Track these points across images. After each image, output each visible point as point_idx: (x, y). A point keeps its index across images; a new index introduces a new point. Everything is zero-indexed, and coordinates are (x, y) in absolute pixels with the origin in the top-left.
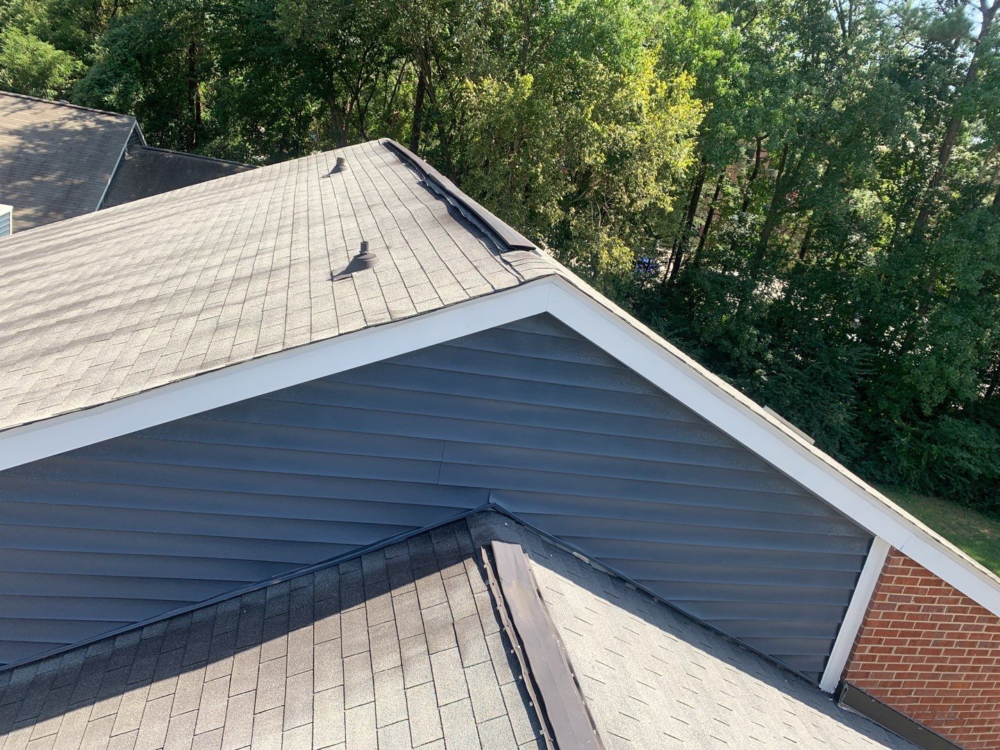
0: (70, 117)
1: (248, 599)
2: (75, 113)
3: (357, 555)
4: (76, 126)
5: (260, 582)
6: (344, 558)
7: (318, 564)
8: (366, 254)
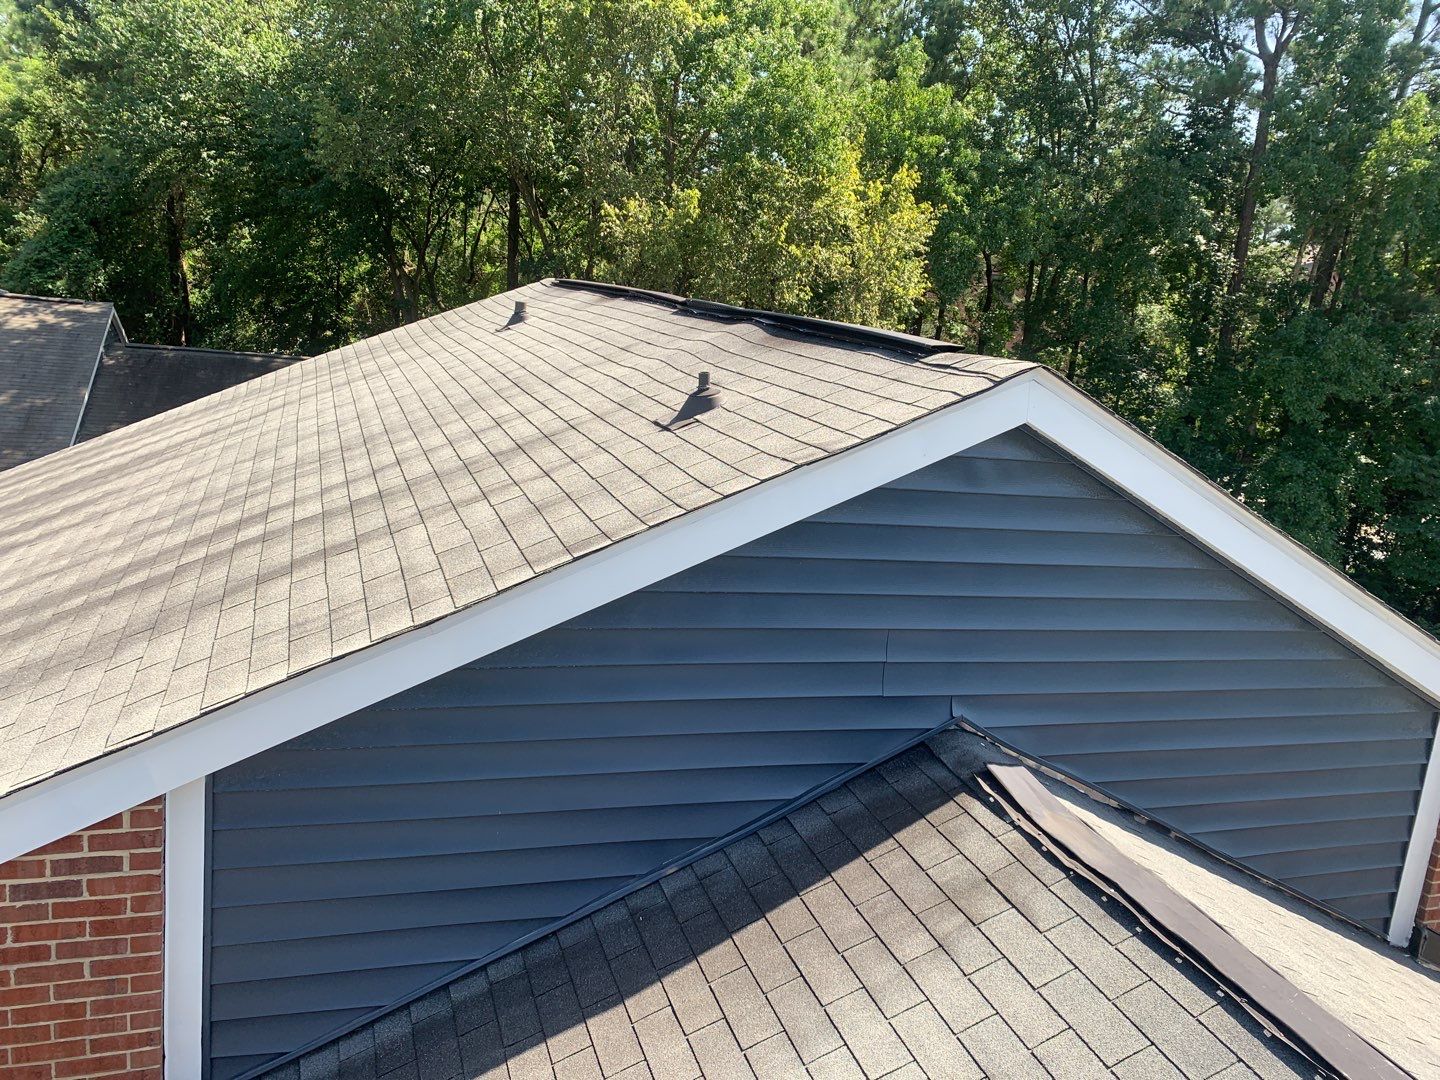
0: (15, 310)
1: (636, 902)
2: (21, 304)
3: (783, 815)
4: (29, 322)
5: (647, 875)
6: (763, 821)
7: (727, 835)
8: (708, 389)
